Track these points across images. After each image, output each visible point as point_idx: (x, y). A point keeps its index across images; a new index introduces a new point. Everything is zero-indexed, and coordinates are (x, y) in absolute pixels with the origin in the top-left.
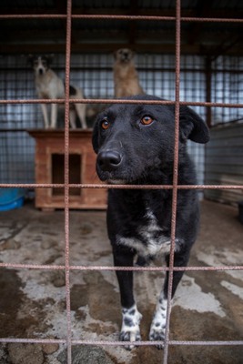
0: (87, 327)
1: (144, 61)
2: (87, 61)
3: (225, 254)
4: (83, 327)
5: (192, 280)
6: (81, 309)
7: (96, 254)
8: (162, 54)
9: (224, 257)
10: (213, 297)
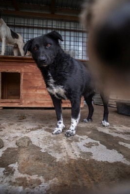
0: (14, 181)
1: (60, 25)
2: (26, 23)
3: (115, 128)
4: (10, 182)
5: (99, 142)
6: (11, 165)
7: (28, 130)
8: (70, 21)
9: (115, 129)
10: (117, 151)
